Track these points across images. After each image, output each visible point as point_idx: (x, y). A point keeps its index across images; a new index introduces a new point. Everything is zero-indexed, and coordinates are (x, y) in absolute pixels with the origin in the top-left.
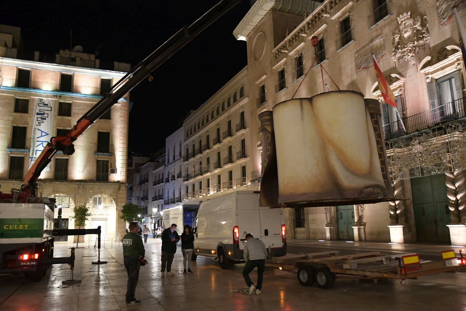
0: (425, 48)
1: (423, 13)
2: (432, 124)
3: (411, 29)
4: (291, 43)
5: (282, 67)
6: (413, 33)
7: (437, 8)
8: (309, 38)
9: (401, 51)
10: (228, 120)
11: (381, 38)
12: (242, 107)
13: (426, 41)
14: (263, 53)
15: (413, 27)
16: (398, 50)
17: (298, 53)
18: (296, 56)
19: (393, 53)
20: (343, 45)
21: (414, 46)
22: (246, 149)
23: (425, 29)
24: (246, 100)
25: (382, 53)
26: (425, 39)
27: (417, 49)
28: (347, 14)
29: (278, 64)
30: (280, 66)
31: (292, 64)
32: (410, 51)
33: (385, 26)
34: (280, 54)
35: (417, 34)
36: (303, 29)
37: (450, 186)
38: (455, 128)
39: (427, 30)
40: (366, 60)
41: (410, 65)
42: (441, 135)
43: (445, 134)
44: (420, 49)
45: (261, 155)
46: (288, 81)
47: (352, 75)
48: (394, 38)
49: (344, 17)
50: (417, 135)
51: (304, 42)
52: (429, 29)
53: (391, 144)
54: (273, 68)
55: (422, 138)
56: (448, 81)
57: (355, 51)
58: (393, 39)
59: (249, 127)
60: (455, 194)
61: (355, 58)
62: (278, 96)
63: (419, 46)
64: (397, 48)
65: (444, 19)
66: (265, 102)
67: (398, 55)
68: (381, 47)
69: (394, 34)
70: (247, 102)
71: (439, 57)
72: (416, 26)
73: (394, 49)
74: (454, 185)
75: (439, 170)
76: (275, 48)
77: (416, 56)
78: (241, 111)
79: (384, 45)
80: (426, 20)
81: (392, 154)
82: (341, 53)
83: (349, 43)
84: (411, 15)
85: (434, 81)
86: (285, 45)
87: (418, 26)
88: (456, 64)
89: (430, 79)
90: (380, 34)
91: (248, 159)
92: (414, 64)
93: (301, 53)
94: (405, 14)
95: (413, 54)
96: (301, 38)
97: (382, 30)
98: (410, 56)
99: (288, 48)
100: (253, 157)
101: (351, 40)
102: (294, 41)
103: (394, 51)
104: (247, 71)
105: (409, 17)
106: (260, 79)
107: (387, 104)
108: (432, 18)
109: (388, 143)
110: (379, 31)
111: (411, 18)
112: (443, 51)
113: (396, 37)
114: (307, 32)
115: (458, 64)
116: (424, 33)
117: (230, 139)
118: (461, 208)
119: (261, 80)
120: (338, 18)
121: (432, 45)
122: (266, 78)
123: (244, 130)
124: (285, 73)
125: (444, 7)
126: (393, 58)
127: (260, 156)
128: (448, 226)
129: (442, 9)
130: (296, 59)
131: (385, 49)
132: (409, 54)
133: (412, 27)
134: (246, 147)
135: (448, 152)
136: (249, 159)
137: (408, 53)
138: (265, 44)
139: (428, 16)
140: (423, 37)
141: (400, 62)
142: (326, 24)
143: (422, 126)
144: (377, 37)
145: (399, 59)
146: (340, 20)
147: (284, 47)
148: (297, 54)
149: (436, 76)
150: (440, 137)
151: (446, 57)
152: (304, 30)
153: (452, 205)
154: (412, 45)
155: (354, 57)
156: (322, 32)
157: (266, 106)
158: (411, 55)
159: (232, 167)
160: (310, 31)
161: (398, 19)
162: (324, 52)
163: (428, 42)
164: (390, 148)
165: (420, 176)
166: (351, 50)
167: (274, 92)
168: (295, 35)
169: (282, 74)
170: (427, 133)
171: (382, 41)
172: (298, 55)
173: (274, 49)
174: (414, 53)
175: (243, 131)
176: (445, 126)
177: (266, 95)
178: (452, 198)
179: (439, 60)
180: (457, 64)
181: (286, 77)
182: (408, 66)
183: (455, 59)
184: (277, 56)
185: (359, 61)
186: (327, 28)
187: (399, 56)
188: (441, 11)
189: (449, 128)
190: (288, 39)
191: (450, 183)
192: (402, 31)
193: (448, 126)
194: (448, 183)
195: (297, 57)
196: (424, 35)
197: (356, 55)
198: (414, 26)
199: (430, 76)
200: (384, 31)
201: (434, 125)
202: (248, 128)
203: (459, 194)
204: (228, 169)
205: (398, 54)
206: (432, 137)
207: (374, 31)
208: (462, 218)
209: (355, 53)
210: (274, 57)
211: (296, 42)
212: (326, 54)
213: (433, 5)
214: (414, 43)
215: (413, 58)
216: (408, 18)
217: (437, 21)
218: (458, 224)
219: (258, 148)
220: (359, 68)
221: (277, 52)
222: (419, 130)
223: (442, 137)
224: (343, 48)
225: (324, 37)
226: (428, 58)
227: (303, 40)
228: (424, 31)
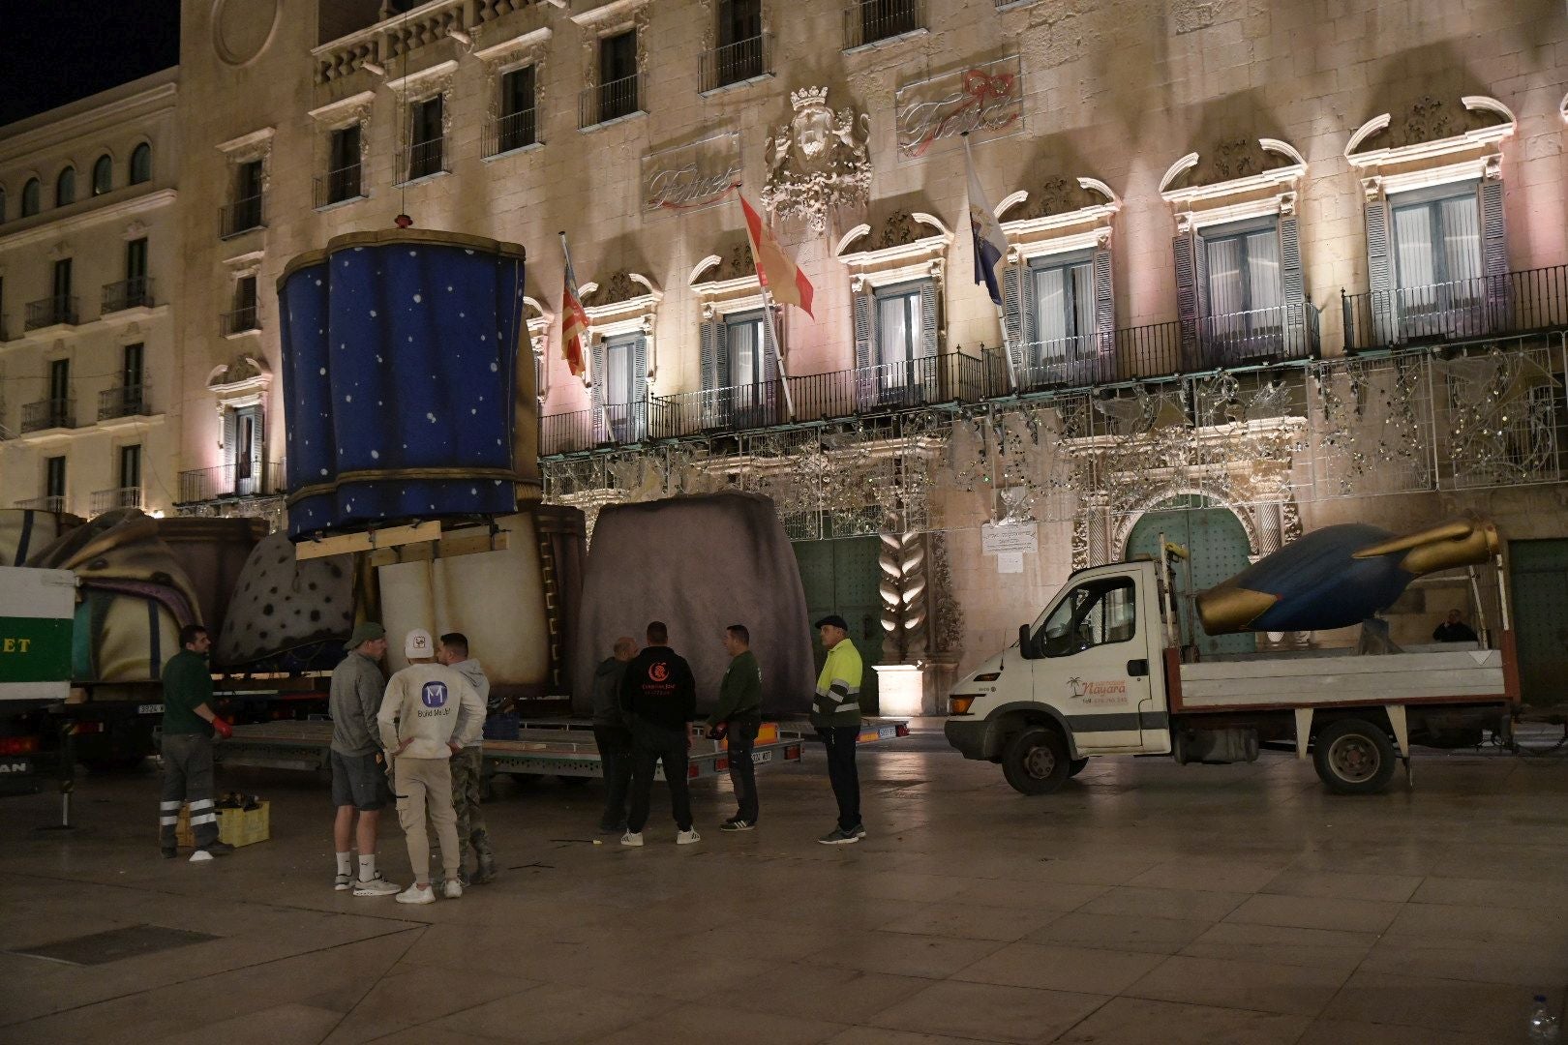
0: (856, 199)
1: (860, 102)
2: (864, 405)
3: (824, 135)
4: (399, 47)
5: (352, 120)
6: (828, 146)
7: (898, 104)
8: (477, 54)
9: (791, 188)
10: (57, 257)
11: (734, 133)
12: (140, 221)
13: (862, 180)
14: (267, 45)
15: (830, 131)
16: (784, 182)
17: (427, 89)
18: (415, 98)
19: (768, 188)
20: (604, 116)
21: (827, 186)
22: (146, 381)
23: (862, 148)
24: (163, 200)
25: (733, 177)
26: (859, 175)
27: (836, 194)
28: (629, 24)
29: (334, 106)
30: (343, 114)
31: (395, 122)
32: (816, 196)
33: (748, 101)
34: (343, 69)
35: (839, 154)
36: (454, 13)
37: (889, 569)
38: (921, 427)
39: (866, 151)
40: (678, 182)
41: (809, 232)
42: (886, 436)
43: (897, 436)
44: (841, 196)
45: (221, 415)
46: (371, 174)
47: (624, 214)
48: (772, 145)
49: (616, 29)
50: (823, 428)
51: (457, 60)
52: (872, 150)
53: (746, 443)
54: (312, 113)
55: (833, 440)
56: (903, 299)
57: (644, 144)
58: (768, 147)
59: (168, 304)
60: (899, 588)
61: (642, 165)
62: (324, 217)
63: (842, 190)
64: (778, 176)
65: (912, 138)
66: (260, 227)
67: (780, 197)
68: (727, 158)
69: (773, 134)
70: (167, 206)
71: (891, 231)
72: (841, 133)
73: (770, 176)
74: (900, 568)
75: (871, 526)
76: (321, 43)
77: (829, 212)
78: (133, 234)
79: (740, 154)
80: (866, 126)
81: (746, 470)
82: (593, 137)
83: (627, 117)
84: (827, 98)
85: (869, 291)
86: (370, 46)
87: (844, 134)
88: (930, 263)
89: (861, 284)
90: (731, 121)
91: (156, 421)
92: (821, 234)
93: (440, 95)
94: (815, 92)
95: (823, 204)
96: (442, 42)
97: (738, 111)
98: (814, 209)
99: (385, 62)
100: (181, 416)
101: (634, 110)
102: (412, 42)
103: (770, 182)
104: (178, 90)
105: (823, 101)
106: (246, 137)
107: (728, 326)
108: (882, 125)
109: (736, 439)
110: (729, 111)
111: (825, 105)
112: (901, 221)
113: (780, 145)
114: (473, 29)
115: (936, 265)
116: (858, 159)
117: (64, 332)
118: (910, 625)
119: (245, 140)
120: (596, 23)
121: (874, 196)
122: (272, 138)
123: (144, 313)
124: (362, 142)
125: (914, 106)
126: (766, 201)
127: (222, 418)
128: (875, 668)
129: (909, 112)
130: (414, 106)
131: (742, 168)
132: (812, 202)
133: (827, 132)
134: (149, 377)
135: (898, 483)
136: (162, 422)
137: (811, 198)
138: (279, 14)
139: (873, 115)
140: (855, 168)
141: (784, 218)
142: (550, 27)
143: (839, 408)
144: (721, 124)
145: (781, 207)
146: (601, 32)
147: (367, 50)
148: (422, 92)
149: (878, 279)
150: (883, 442)
151: (906, 238)
152: (460, 20)
153: (889, 617)
154: (823, 179)
155: (636, 163)
156: (529, 47)
157: (265, 241)
158: (817, 205)
159: (68, 445)
160: (484, 30)
161: (794, 97)
162: (532, 116)
163: (865, 186)
164: (741, 452)
165: (819, 537)
166: (631, 138)
167: (306, 200)
168: (416, 25)
169: (346, 145)
170: (848, 427)
171: (734, 143)
172: (425, 94)
173: (322, 47)
174: (827, 203)
175: (142, 315)
176: (898, 417)
177: (265, 202)
178: (892, 599)
179: (888, 242)
180: (931, 265)
181: (363, 159)
182: (803, 232)
183: (929, 250)
184: (331, 73)
185: (654, 177)
186: (549, 41)
187: (782, 200)
188: (906, 116)
189: (908, 423)
190: (386, 30)
191: (891, 561)
192: (799, 134)
193: (905, 418)
194: (885, 562)
195: (416, 102)
196: (858, 164)
197: (646, 159)
198: (834, 132)
199: (862, 277)
200: (743, 115)
201: (869, 410)
202: (165, 307)
203: (911, 589)
204: (45, 449)
205: (782, 192)
206: (862, 441)
207: (712, 105)
208: (911, 649)
209: (644, 153)
210: (316, 72)
211: (421, 48)
212: (536, 126)
213: (887, 92)
214: (829, 177)
215: (820, 215)
216: (818, 104)
217: (893, 139)
218: (900, 664)
219: (214, 389)
220: (654, 201)
221: (333, 61)
222: (828, 415)
223: (888, 444)
224: (606, 124)
225: (537, 70)
226: (864, 229)
227: (450, 52)
228: (858, 153)
